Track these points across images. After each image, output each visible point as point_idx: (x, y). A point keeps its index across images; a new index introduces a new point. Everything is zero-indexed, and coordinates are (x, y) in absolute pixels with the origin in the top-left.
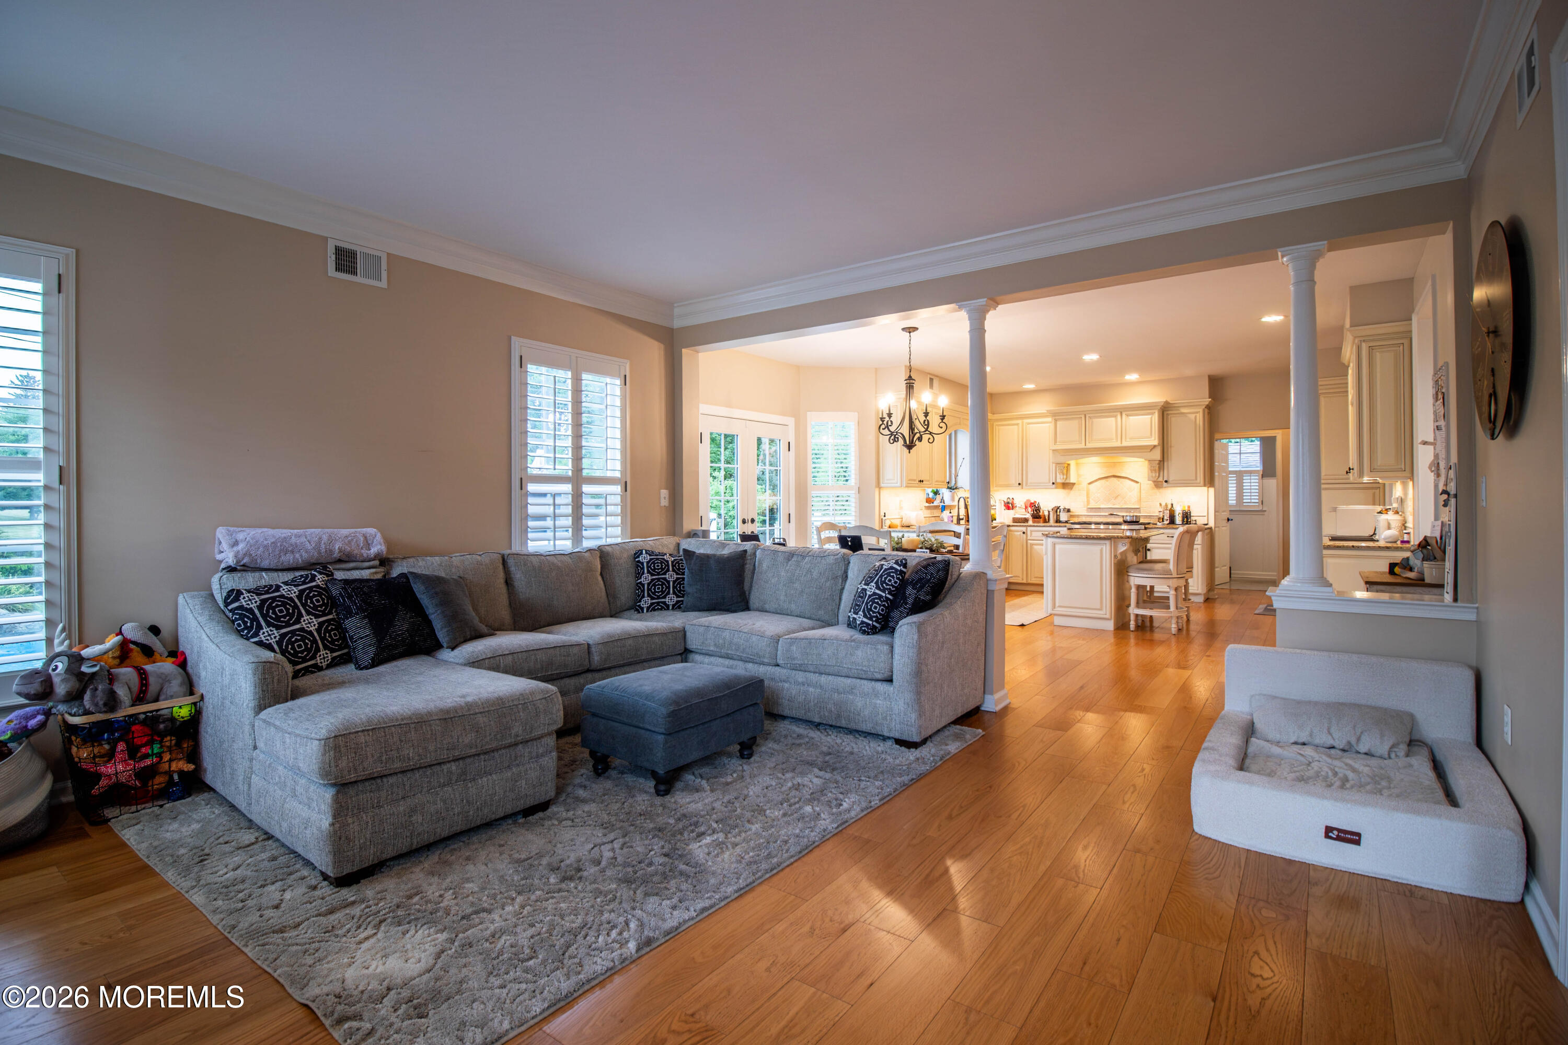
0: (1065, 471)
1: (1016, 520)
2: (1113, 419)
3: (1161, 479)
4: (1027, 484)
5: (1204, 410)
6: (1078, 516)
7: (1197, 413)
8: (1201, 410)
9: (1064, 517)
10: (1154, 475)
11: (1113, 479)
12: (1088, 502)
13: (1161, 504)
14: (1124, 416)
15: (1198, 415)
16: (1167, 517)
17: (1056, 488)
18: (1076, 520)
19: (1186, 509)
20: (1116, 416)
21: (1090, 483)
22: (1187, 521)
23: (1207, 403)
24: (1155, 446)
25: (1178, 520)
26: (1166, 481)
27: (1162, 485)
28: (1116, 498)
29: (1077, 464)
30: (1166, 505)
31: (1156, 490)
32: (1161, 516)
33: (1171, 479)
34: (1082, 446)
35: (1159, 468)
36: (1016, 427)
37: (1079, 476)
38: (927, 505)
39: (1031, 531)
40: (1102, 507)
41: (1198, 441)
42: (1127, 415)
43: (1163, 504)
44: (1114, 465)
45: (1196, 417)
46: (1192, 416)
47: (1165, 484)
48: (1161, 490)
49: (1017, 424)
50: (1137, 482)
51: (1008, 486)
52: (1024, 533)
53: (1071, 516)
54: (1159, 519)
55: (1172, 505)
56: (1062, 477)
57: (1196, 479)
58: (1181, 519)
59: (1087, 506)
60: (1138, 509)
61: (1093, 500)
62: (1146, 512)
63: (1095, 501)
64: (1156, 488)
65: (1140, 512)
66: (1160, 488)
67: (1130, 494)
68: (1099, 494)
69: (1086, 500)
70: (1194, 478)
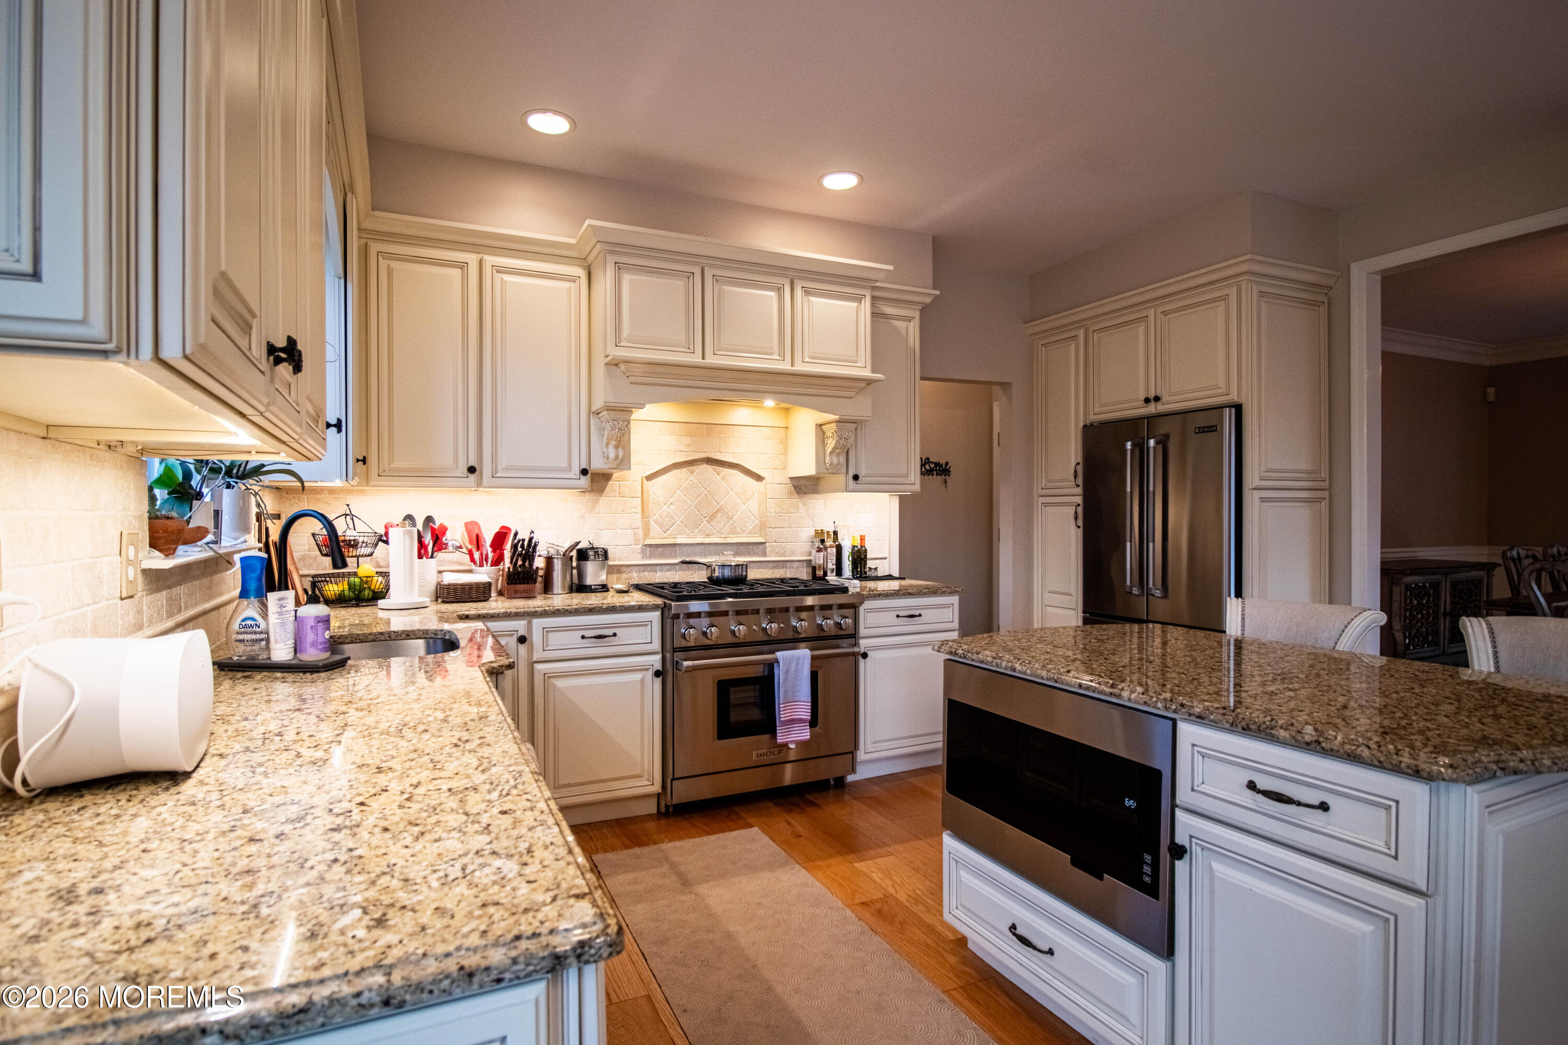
1: (446, 594)
4: (495, 471)
5: (921, 317)
6: (625, 568)
7: (909, 319)
8: (916, 316)
9: (594, 574)
10: (835, 459)
11: (705, 467)
12: (646, 529)
14: (799, 292)
15: (912, 326)
16: (832, 564)
19: (857, 543)
20: (778, 289)
21: (650, 478)
22: (862, 572)
23: (928, 300)
24: (869, 384)
25: (848, 566)
26: (856, 477)
28: (712, 518)
31: (796, 500)
34: (696, 359)
39: (546, 631)
40: (680, 540)
42: (807, 293)
44: (710, 429)
46: (902, 327)
47: (852, 485)
50: (759, 478)
51: (425, 476)
52: (523, 639)
53: (612, 570)
55: (835, 533)
58: (851, 565)
59: (645, 540)
60: (761, 547)
61: (656, 521)
62: (777, 554)
63: (661, 525)
64: (798, 493)
65: (765, 554)
66: (805, 493)
67: (744, 507)
68: (672, 507)
69: (638, 523)
70: (905, 472)
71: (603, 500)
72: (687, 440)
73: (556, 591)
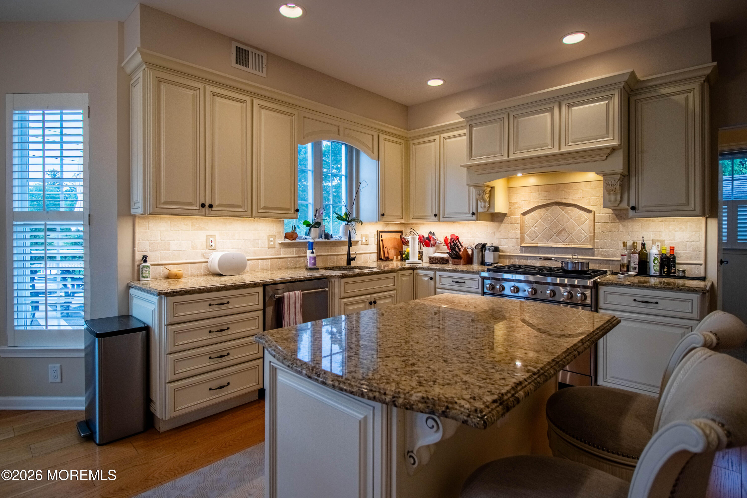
0: (487, 197)
1: (433, 260)
2: (548, 115)
3: (624, 205)
4: (444, 215)
5: (702, 86)
6: (510, 257)
7: (689, 91)
8: (696, 86)
9: (489, 258)
10: (613, 198)
11: (555, 207)
12: (522, 239)
13: (625, 245)
14: (564, 108)
15: (691, 95)
16: (634, 264)
17: (478, 220)
18: (507, 262)
19: (668, 251)
20: (551, 110)
21: (524, 214)
22: (669, 271)
23: (709, 71)
24: (613, 149)
25: (654, 268)
26: (633, 208)
27: (627, 215)
28: (559, 234)
29: (509, 189)
30: (634, 245)
31: (617, 223)
32: (626, 262)
33: (642, 204)
34: (505, 158)
35: (621, 186)
36: (433, 144)
37: (511, 204)
38: (287, 241)
39: (441, 277)
40: (540, 245)
42: (569, 106)
43: (629, 243)
44: (558, 187)
45: (687, 99)
46: (680, 98)
47: (631, 213)
48: (625, 223)
49: (434, 141)
50: (589, 211)
51: (424, 218)
52: (431, 278)
53: (500, 257)
54: (622, 266)
55: (643, 245)
56: (483, 204)
57: (688, 203)
58: (657, 268)
59: (521, 244)
60: (590, 251)
61: (527, 235)
62: (602, 256)
63: (530, 237)
64: (618, 219)
65: (593, 255)
66: (624, 219)
67: (579, 228)
68: (536, 228)
69: (519, 236)
70: (684, 201)
71: (503, 225)
72: (545, 194)
73: (474, 264)
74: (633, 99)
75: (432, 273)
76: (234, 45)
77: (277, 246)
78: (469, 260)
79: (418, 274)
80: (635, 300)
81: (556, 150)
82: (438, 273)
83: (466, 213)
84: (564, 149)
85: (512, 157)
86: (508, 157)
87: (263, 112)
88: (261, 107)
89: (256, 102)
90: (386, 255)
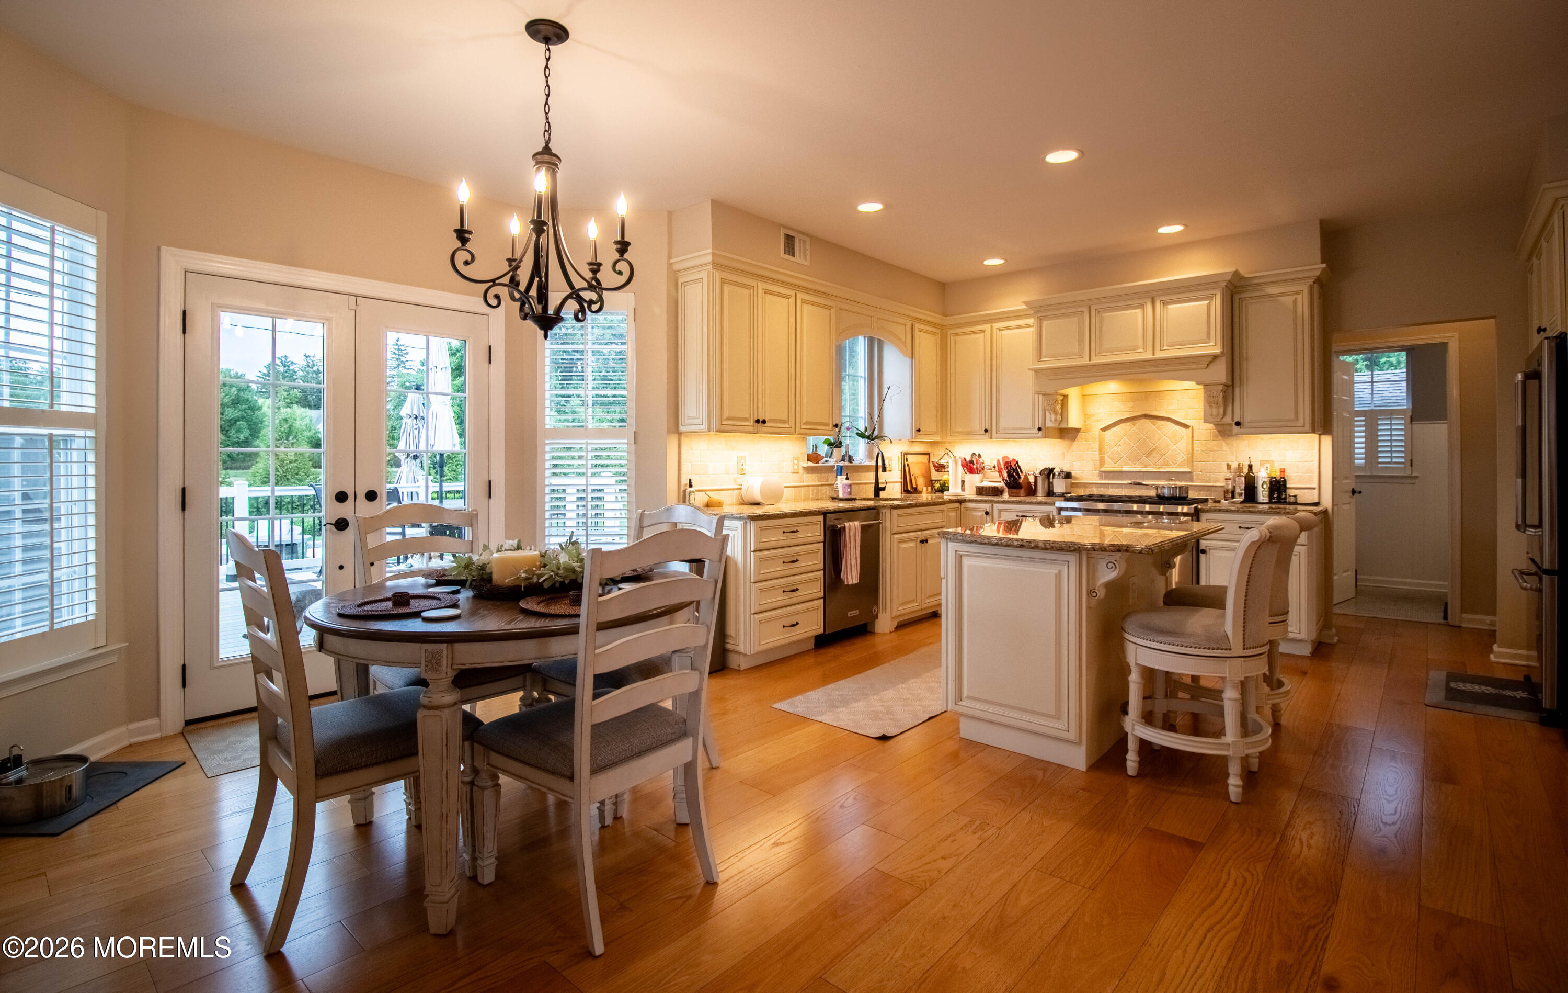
0: (1059, 408)
1: (981, 491)
2: (1138, 312)
3: (1228, 419)
4: (998, 431)
5: (1311, 288)
6: (1085, 485)
7: (1297, 293)
8: (1305, 288)
9: (1059, 486)
10: (1215, 411)
11: (1144, 420)
12: (1102, 462)
13: (1229, 467)
14: (1158, 305)
15: (1299, 297)
16: (1240, 489)
17: (1045, 437)
18: (1081, 492)
19: (1277, 474)
20: (1143, 307)
21: (1104, 429)
22: (1279, 497)
23: (1317, 273)
24: (1215, 357)
25: (1262, 494)
26: (1238, 424)
27: (1231, 431)
28: (1149, 455)
29: (1084, 397)
30: (1240, 467)
31: (1220, 441)
32: (1230, 487)
33: (1246, 420)
34: (1085, 361)
35: (1225, 398)
36: (981, 335)
37: (1086, 416)
40: (1125, 469)
41: (1300, 346)
42: (1165, 303)
43: (1234, 465)
44: (1147, 395)
45: (1295, 301)
46: (1288, 300)
47: (1236, 429)
48: (1229, 441)
49: (983, 331)
50: (1186, 426)
51: (968, 435)
52: (987, 513)
53: (1073, 485)
54: (1226, 492)
55: (1250, 467)
56: (1053, 417)
57: (1297, 418)
58: (1266, 493)
59: (1100, 468)
60: (1188, 475)
61: (1109, 457)
62: (1203, 481)
63: (1112, 459)
64: (1221, 436)
65: (1192, 481)
66: (1228, 436)
67: (1175, 447)
68: (1120, 448)
69: (1097, 457)
70: (1293, 417)
71: (1075, 444)
72: (1131, 404)
73: (1038, 495)
74: (1236, 297)
75: (987, 507)
76: (783, 232)
77: (801, 470)
78: (1032, 491)
79: (967, 509)
80: (1240, 527)
81: (1148, 356)
82: (996, 506)
83: (1030, 429)
84: (1159, 355)
85: (1095, 360)
86: (1090, 360)
87: (806, 307)
88: (804, 302)
89: (799, 296)
90: (914, 486)
